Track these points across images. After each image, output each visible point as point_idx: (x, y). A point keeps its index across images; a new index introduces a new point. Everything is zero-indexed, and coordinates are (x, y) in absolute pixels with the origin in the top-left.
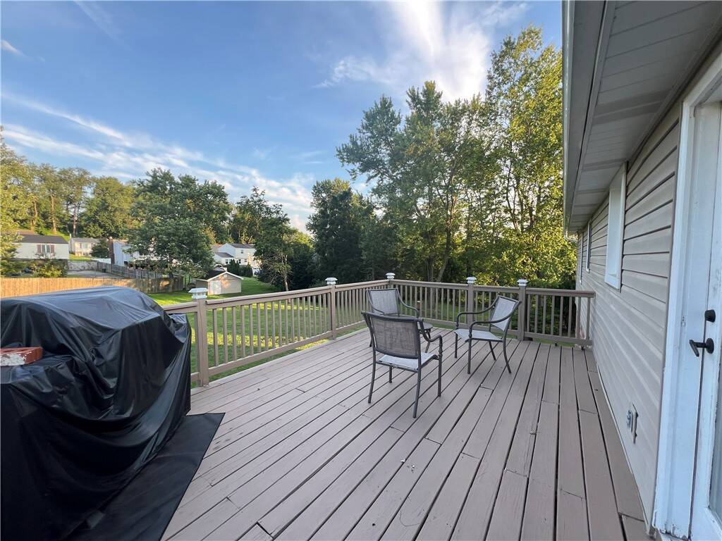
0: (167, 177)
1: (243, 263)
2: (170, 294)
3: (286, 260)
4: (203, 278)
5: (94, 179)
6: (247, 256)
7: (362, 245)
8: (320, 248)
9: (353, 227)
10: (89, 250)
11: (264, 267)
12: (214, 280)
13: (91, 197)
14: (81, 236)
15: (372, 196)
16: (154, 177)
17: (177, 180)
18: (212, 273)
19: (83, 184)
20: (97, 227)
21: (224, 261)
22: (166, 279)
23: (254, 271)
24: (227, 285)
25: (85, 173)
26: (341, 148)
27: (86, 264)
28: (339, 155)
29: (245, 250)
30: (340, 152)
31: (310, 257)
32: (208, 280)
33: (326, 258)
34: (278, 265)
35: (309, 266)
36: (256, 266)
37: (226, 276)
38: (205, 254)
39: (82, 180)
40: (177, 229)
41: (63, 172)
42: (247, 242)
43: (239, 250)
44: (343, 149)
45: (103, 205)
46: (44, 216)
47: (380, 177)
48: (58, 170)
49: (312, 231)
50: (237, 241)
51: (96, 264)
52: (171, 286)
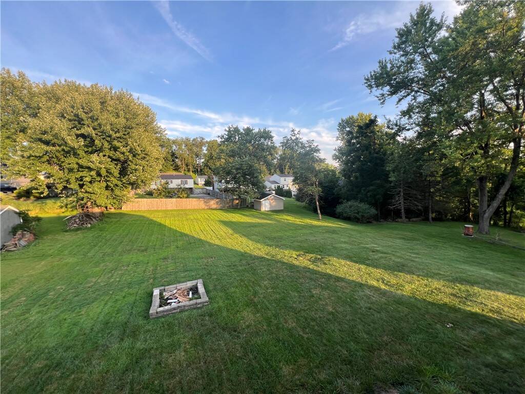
0: (237, 130)
1: (286, 188)
2: (239, 209)
3: (317, 183)
4: (257, 198)
5: (207, 142)
6: (288, 183)
7: (389, 167)
8: (346, 173)
9: (379, 151)
10: (203, 183)
11: (300, 190)
12: (265, 200)
13: (206, 152)
14: (201, 175)
15: (401, 118)
16: (229, 131)
17: (242, 131)
18: (264, 195)
19: (202, 146)
20: (208, 169)
21: (273, 186)
22: (236, 199)
23: (293, 193)
24: (274, 203)
25: (203, 139)
26: (369, 76)
27: (201, 190)
28: (367, 83)
29: (287, 178)
30: (367, 80)
31: (337, 181)
32: (261, 200)
33: (351, 181)
34: (311, 188)
35: (336, 189)
36: (294, 189)
37: (273, 197)
38: (259, 182)
39: (202, 144)
40: (242, 164)
41: (194, 140)
42: (289, 173)
43: (282, 179)
44: (371, 76)
45: (211, 156)
46: (187, 165)
47: (414, 96)
48: (192, 139)
49: (338, 160)
50: (282, 172)
51: (205, 190)
52: (239, 204)
